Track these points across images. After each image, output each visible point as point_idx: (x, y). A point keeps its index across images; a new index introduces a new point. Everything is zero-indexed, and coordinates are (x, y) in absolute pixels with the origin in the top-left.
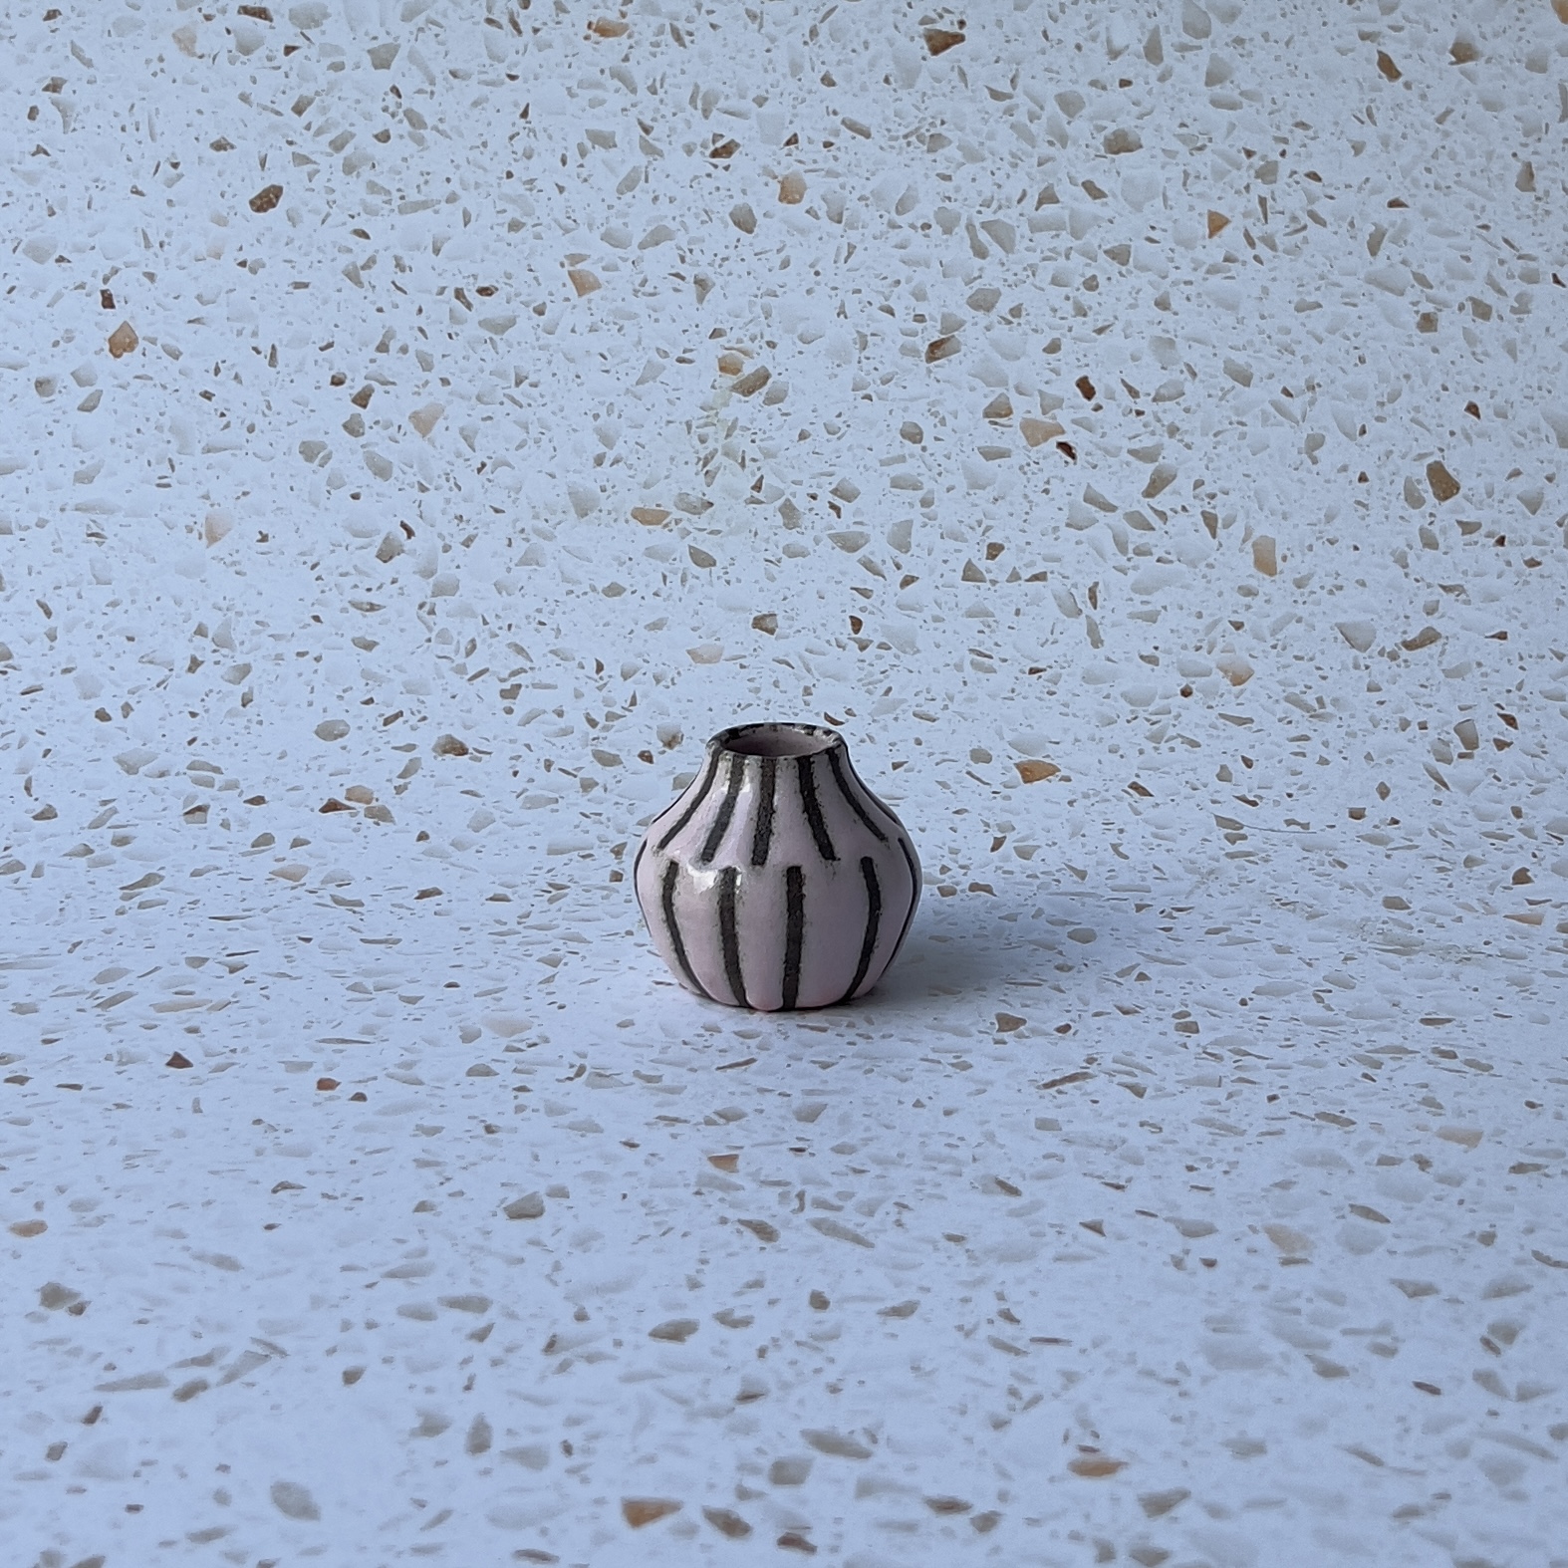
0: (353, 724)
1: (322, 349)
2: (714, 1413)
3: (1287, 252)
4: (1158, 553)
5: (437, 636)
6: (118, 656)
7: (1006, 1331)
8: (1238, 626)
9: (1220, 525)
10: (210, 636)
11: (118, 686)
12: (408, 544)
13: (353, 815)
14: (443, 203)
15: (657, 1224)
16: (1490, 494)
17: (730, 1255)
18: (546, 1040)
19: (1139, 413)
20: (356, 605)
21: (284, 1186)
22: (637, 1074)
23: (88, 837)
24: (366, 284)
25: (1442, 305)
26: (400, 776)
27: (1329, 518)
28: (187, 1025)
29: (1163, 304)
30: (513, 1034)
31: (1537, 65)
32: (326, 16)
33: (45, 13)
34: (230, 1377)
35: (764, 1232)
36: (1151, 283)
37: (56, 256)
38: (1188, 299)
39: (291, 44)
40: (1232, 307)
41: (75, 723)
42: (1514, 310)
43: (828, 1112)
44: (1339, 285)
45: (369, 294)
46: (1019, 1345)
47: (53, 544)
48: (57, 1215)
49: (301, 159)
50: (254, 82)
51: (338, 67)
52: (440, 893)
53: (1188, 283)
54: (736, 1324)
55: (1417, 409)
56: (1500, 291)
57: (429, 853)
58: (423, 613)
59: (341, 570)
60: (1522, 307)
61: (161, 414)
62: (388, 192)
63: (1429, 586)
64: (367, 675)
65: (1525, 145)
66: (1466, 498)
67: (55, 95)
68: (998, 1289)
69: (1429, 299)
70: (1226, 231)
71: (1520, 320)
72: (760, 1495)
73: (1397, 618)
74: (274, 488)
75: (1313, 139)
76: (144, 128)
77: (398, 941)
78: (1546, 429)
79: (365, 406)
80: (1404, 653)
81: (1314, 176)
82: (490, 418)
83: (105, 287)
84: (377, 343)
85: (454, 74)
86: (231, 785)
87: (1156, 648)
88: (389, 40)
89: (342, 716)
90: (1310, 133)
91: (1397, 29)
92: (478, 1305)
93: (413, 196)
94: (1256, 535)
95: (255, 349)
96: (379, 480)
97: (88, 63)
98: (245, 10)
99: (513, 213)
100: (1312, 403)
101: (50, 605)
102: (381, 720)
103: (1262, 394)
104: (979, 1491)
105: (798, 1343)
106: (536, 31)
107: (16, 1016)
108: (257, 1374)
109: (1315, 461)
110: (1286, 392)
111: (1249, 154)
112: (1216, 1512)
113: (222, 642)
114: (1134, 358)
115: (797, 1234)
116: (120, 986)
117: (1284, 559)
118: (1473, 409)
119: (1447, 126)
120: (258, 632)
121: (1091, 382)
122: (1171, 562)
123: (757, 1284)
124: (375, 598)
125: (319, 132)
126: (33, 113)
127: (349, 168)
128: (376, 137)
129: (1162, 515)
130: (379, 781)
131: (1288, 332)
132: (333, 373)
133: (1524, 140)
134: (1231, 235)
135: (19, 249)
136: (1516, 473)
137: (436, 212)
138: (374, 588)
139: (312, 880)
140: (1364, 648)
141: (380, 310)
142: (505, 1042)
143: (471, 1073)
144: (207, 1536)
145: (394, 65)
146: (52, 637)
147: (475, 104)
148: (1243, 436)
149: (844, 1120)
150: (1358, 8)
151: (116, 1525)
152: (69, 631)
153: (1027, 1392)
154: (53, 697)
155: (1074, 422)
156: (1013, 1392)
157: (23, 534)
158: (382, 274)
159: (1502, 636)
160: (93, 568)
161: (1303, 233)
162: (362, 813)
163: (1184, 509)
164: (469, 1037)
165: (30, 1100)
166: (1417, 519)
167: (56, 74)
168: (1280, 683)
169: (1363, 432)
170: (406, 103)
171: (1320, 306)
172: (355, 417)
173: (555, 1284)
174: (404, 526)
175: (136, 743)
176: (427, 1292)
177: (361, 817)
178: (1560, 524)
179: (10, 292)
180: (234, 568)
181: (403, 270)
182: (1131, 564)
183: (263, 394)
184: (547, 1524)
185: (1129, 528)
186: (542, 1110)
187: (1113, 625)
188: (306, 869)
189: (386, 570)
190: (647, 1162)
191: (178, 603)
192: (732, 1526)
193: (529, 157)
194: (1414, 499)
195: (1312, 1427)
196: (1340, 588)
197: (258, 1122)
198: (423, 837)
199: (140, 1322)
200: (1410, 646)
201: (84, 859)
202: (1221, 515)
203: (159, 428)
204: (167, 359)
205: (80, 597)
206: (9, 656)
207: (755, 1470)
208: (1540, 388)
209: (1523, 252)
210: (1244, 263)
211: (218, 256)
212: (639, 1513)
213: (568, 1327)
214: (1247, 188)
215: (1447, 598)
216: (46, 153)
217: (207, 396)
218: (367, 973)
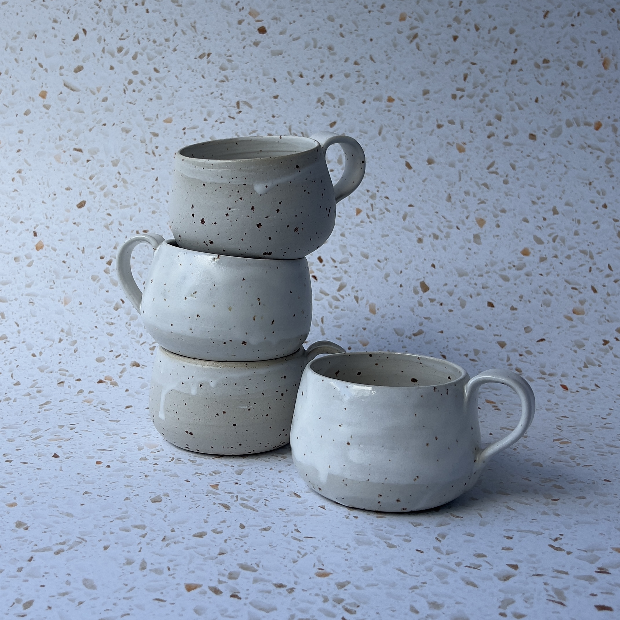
0: (107, 358)
1: (98, 248)
2: (212, 558)
3: (379, 220)
4: (341, 308)
5: (132, 332)
6: (38, 338)
7: (297, 535)
8: (365, 329)
9: (359, 299)
10: (65, 331)
11: (37, 346)
12: (123, 305)
13: (107, 384)
14: (133, 207)
15: (195, 504)
16: (438, 290)
17: (217, 513)
18: (163, 450)
19: (336, 267)
20: (107, 323)
21: (86, 493)
22: (189, 460)
23: (29, 390)
24: (110, 229)
25: (424, 235)
26: (121, 373)
27: (391, 297)
28: (58, 445)
29: (343, 235)
30: (153, 448)
31: (452, 165)
32: (99, 151)
33: (17, 150)
34: (71, 548)
35: (226, 507)
36: (340, 229)
37: (20, 221)
38: (350, 233)
39: (89, 159)
40: (363, 236)
41: (26, 357)
42: (445, 237)
43: (245, 471)
44: (393, 229)
45: (111, 232)
46: (300, 539)
47: (20, 305)
48: (20, 501)
49: (91, 193)
50: (78, 170)
51: (102, 166)
52: (131, 406)
53: (350, 229)
54: (218, 533)
55: (417, 266)
56: (441, 231)
57: (129, 395)
58: (127, 325)
59: (103, 313)
60: (448, 236)
61: (51, 267)
62: (117, 202)
63: (420, 317)
64: (110, 343)
65: (448, 189)
66: (432, 292)
67: (20, 174)
68: (295, 523)
69: (421, 234)
70: (361, 214)
71: (447, 240)
72: (225, 582)
73: (411, 327)
74: (84, 289)
75: (387, 186)
76: (46, 184)
77: (119, 421)
78: (455, 271)
79: (110, 265)
80: (413, 337)
81: (387, 198)
82: (147, 268)
83: (34, 230)
84: (114, 246)
85: (136, 168)
86: (71, 375)
87: (341, 335)
88: (117, 158)
89: (103, 355)
90: (386, 185)
91: (411, 155)
92: (144, 527)
93: (124, 203)
94: (369, 303)
95: (78, 249)
96: (114, 287)
97: (30, 165)
98: (75, 149)
99: (153, 209)
100: (386, 264)
101: (19, 323)
102: (115, 357)
103: (372, 261)
104: (288, 581)
105: (236, 538)
106: (160, 155)
107: (9, 442)
108: (78, 547)
109: (387, 281)
110: (379, 261)
111: (368, 191)
112: (358, 587)
113: (69, 334)
114: (335, 251)
115: (236, 507)
116: (39, 434)
117: (378, 309)
118: (433, 266)
119: (426, 183)
120: (79, 331)
121: (322, 258)
122: (345, 310)
123: (224, 521)
124: (113, 321)
125: (97, 185)
126: (13, 180)
127: (105, 195)
128: (114, 186)
129: (342, 297)
130: (114, 374)
131: (379, 243)
132: (101, 255)
133: (448, 187)
134: (363, 215)
135: (10, 219)
136: (446, 284)
137: (131, 208)
138: (113, 317)
139: (95, 403)
140: (401, 335)
141: (114, 237)
142: (151, 450)
143: (140, 459)
144: (64, 594)
145: (119, 165)
146: (19, 332)
147: (143, 177)
148: (366, 274)
149: (249, 474)
150: (400, 149)
151: (37, 591)
152: (24, 330)
153: (303, 552)
154: (19, 350)
155: (317, 269)
156: (299, 552)
157: (10, 302)
158: (115, 226)
159: (442, 332)
160: (31, 312)
161: (383, 215)
162: (109, 383)
163: (349, 295)
164: (140, 449)
165: (13, 467)
166: (417, 298)
167: (20, 168)
168: (377, 346)
169: (401, 272)
170: (122, 176)
171: (388, 235)
172: (107, 268)
173: (165, 521)
174: (121, 300)
175: (44, 363)
176: (128, 523)
177: (109, 385)
178: (459, 299)
179: (7, 231)
180: (71, 313)
181: (121, 225)
182: (333, 311)
183: (81, 261)
184: (163, 591)
185: (333, 300)
186: (162, 471)
187: (328, 329)
188: (93, 400)
189: (116, 313)
190: (192, 486)
191: (56, 322)
192: (217, 592)
193: (158, 192)
194: (416, 292)
195: (385, 562)
196: (395, 318)
197: (79, 474)
198: (127, 390)
199: (44, 532)
200: (415, 335)
201: (28, 398)
202: (360, 297)
203: (50, 271)
204: (52, 251)
205: (27, 321)
206: (7, 338)
207: (224, 575)
208: (453, 260)
209: (449, 219)
210: (366, 223)
211: (67, 221)
212: (190, 588)
213: (169, 534)
214: (367, 201)
215: (426, 321)
216: (17, 191)
217: (64, 262)
218: (111, 430)
